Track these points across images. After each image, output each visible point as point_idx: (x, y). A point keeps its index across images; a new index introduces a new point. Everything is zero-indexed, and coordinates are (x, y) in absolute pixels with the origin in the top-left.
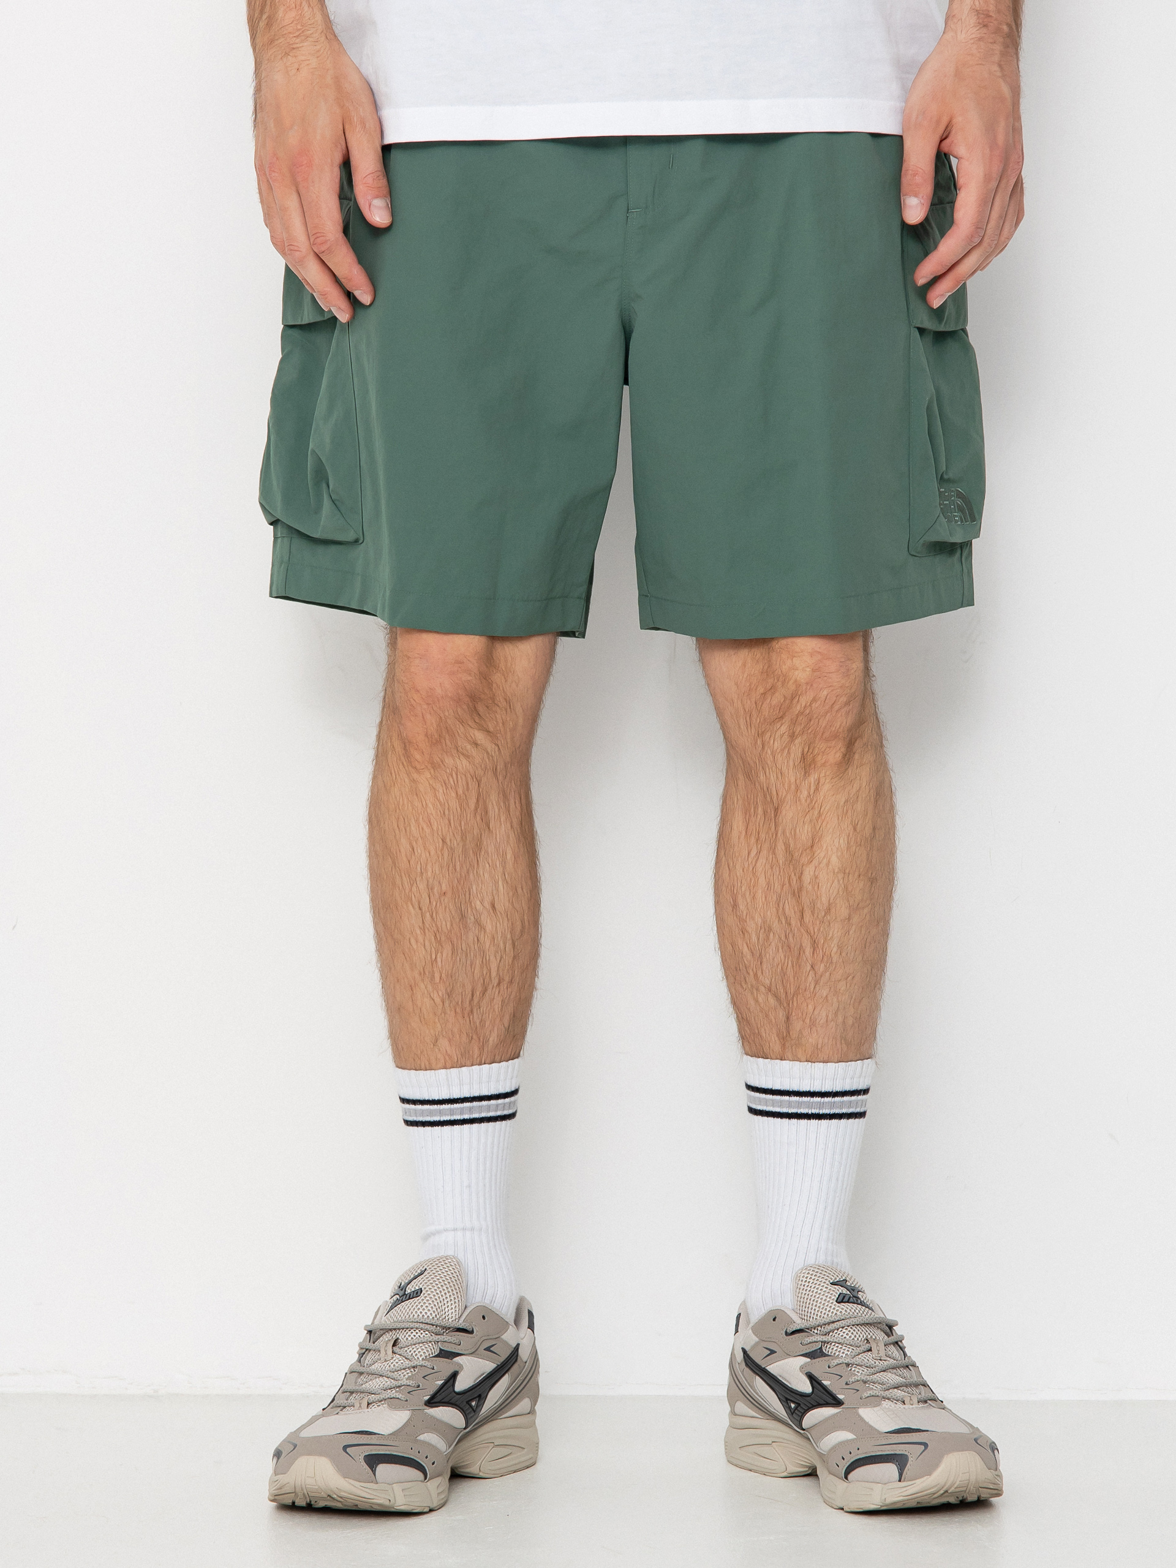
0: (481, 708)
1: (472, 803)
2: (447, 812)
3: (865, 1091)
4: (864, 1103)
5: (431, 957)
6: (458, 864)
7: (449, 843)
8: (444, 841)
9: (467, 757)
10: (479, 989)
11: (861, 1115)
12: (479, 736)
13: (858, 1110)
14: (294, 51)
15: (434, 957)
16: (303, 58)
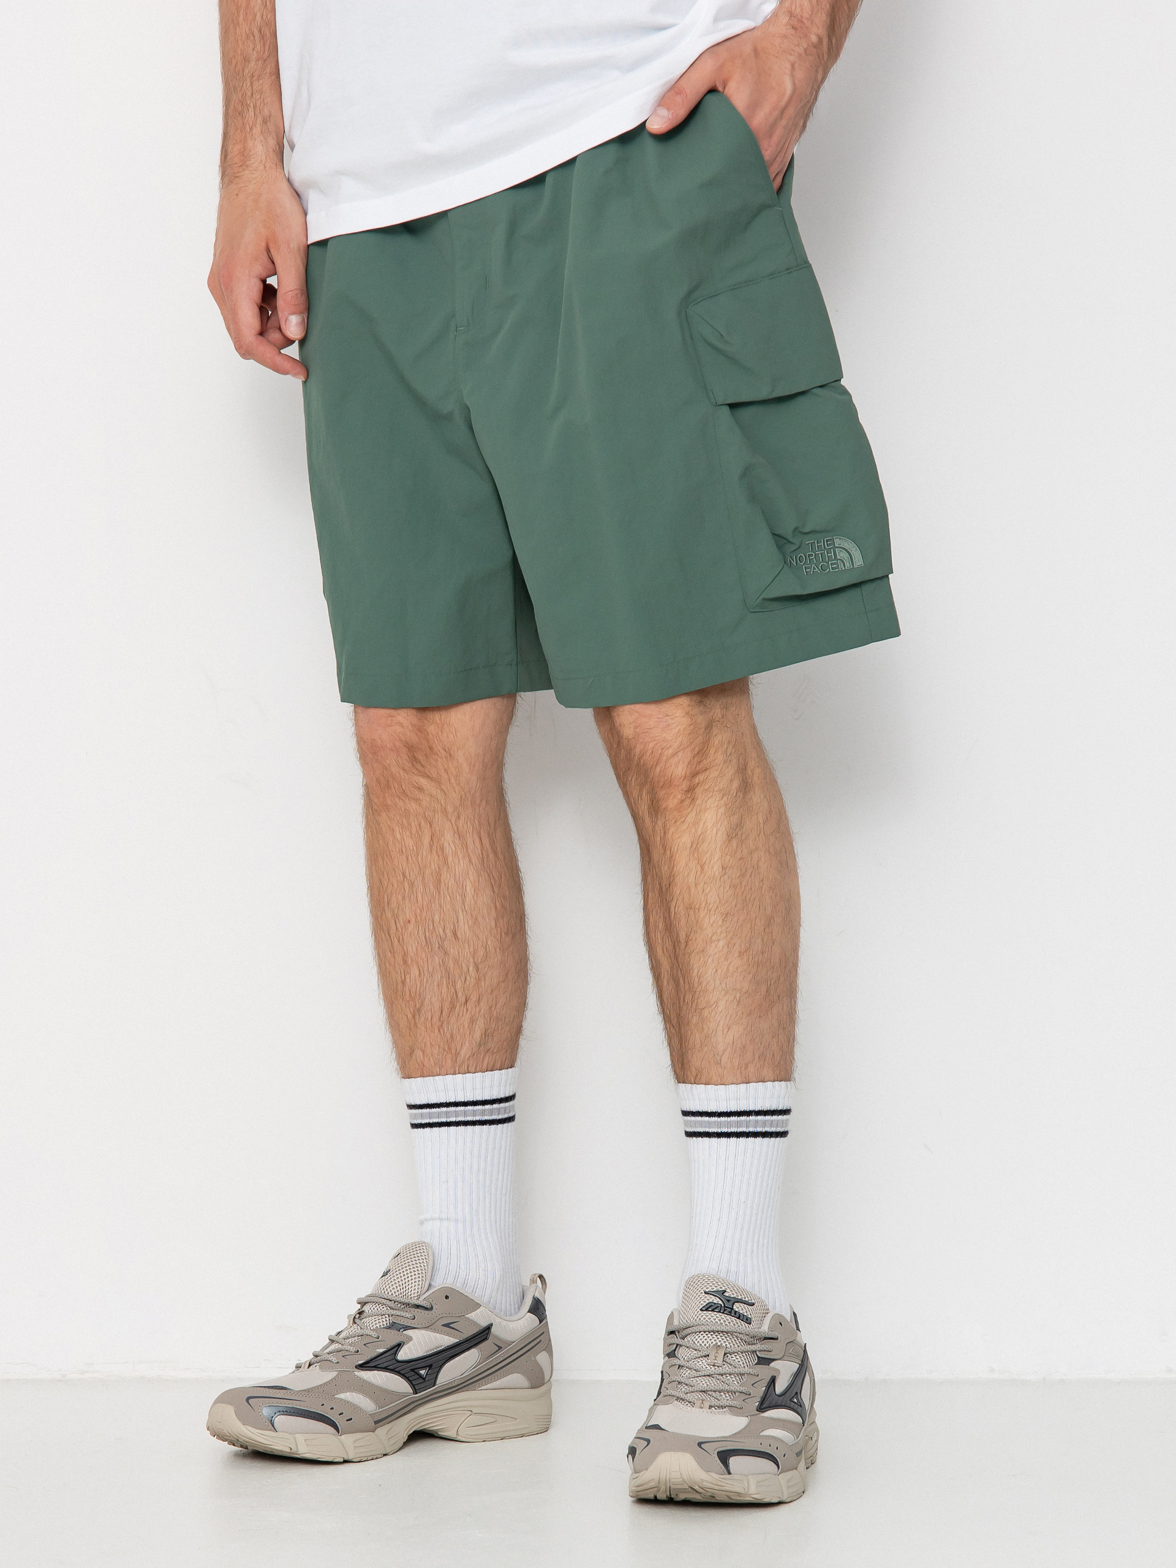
0: (421, 757)
1: (426, 840)
2: (404, 849)
3: (786, 1112)
4: (786, 1123)
5: (401, 977)
6: (419, 895)
7: (408, 877)
8: (404, 876)
9: (416, 800)
10: (447, 1005)
11: (783, 1134)
12: (423, 782)
13: (779, 1129)
14: (237, 179)
15: (403, 978)
16: (243, 185)
